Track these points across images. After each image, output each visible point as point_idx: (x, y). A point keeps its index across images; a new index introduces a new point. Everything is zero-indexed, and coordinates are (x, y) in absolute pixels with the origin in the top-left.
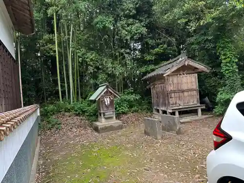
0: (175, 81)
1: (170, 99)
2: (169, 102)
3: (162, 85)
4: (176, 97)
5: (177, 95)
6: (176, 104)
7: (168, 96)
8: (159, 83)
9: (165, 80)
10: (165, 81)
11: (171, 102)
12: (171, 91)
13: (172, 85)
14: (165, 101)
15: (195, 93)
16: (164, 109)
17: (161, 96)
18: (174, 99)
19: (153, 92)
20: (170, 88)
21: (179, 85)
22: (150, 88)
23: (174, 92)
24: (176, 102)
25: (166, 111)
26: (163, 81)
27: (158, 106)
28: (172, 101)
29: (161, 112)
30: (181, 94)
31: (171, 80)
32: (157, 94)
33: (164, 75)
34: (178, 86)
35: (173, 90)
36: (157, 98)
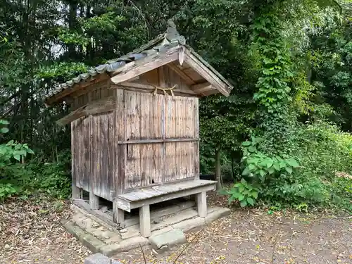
0: (146, 109)
1: (127, 166)
2: (122, 174)
3: (105, 117)
4: (145, 158)
5: (148, 151)
6: (143, 179)
7: (121, 154)
8: (96, 110)
9: (114, 100)
10: (114, 107)
11: (129, 174)
12: (132, 138)
13: (136, 120)
14: (110, 168)
15: (190, 147)
16: (104, 194)
17: (100, 155)
18: (137, 163)
19: (77, 138)
20: (130, 129)
21: (156, 121)
22: (68, 127)
23: (142, 141)
24: (143, 174)
25: (111, 203)
26: (109, 103)
27: (87, 181)
28: (131, 170)
29: (93, 200)
30: (159, 150)
31: (134, 103)
32: (86, 144)
33: (115, 80)
34: (151, 124)
35: (137, 135)
36: (87, 157)
